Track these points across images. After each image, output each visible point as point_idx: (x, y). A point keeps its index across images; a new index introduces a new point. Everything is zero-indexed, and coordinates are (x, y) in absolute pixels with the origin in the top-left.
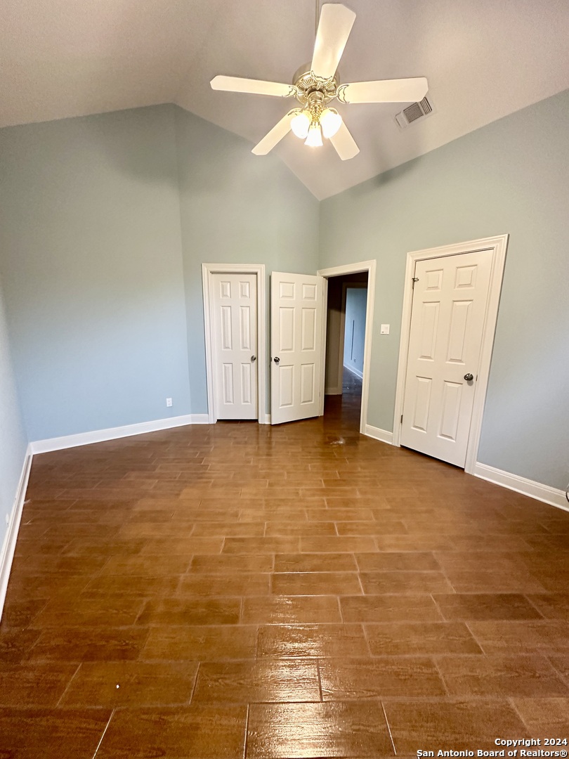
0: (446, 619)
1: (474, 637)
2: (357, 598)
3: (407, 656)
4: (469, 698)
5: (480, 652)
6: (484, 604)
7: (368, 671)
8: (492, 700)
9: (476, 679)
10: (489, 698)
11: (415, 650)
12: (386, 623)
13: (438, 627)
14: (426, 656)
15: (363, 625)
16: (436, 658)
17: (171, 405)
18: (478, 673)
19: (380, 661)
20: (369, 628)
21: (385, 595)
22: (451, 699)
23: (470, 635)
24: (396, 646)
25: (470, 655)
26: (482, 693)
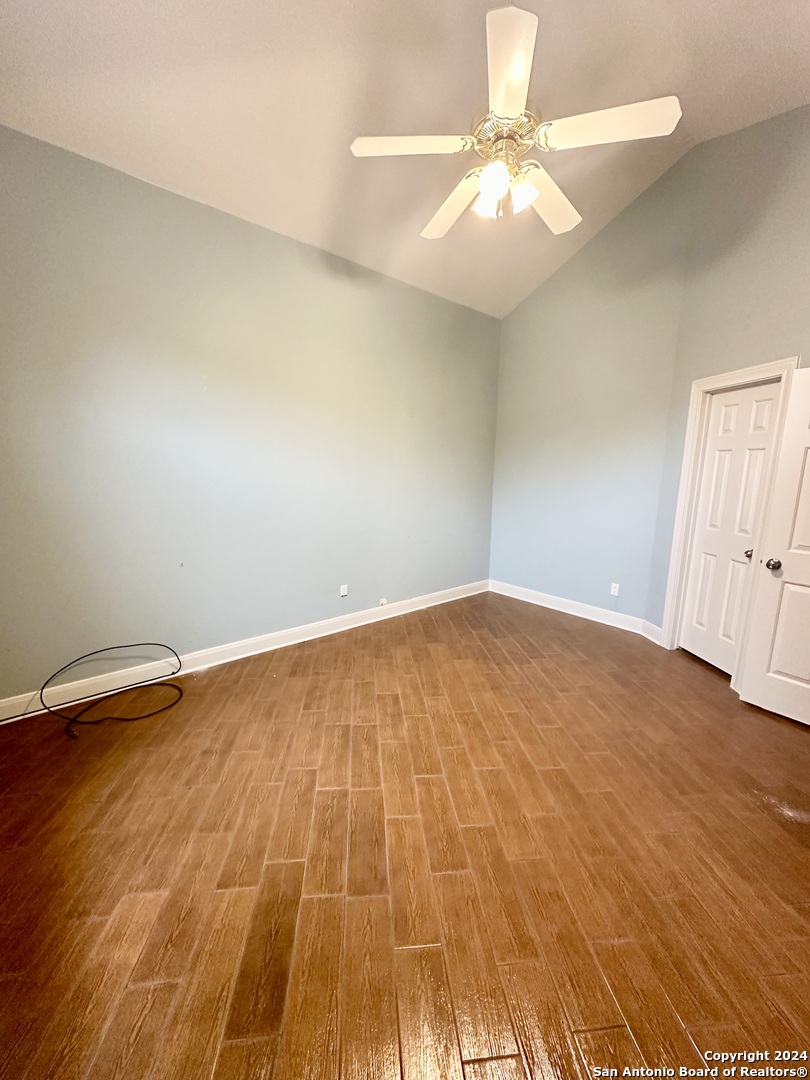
0: (268, 866)
1: (237, 889)
2: (313, 783)
3: (242, 811)
4: (187, 853)
5: (219, 886)
6: (277, 932)
7: (240, 781)
8: (175, 873)
9: (197, 866)
10: (179, 870)
11: (245, 819)
12: (278, 802)
13: (260, 853)
14: (236, 828)
15: (283, 784)
16: (231, 837)
17: (617, 594)
18: (201, 873)
19: (244, 790)
20: (278, 787)
21: (314, 810)
22: (194, 835)
23: (241, 885)
24: (253, 805)
25: (220, 872)
26: (185, 866)
